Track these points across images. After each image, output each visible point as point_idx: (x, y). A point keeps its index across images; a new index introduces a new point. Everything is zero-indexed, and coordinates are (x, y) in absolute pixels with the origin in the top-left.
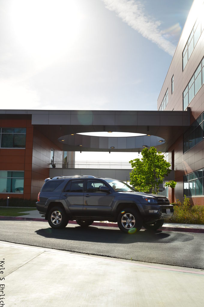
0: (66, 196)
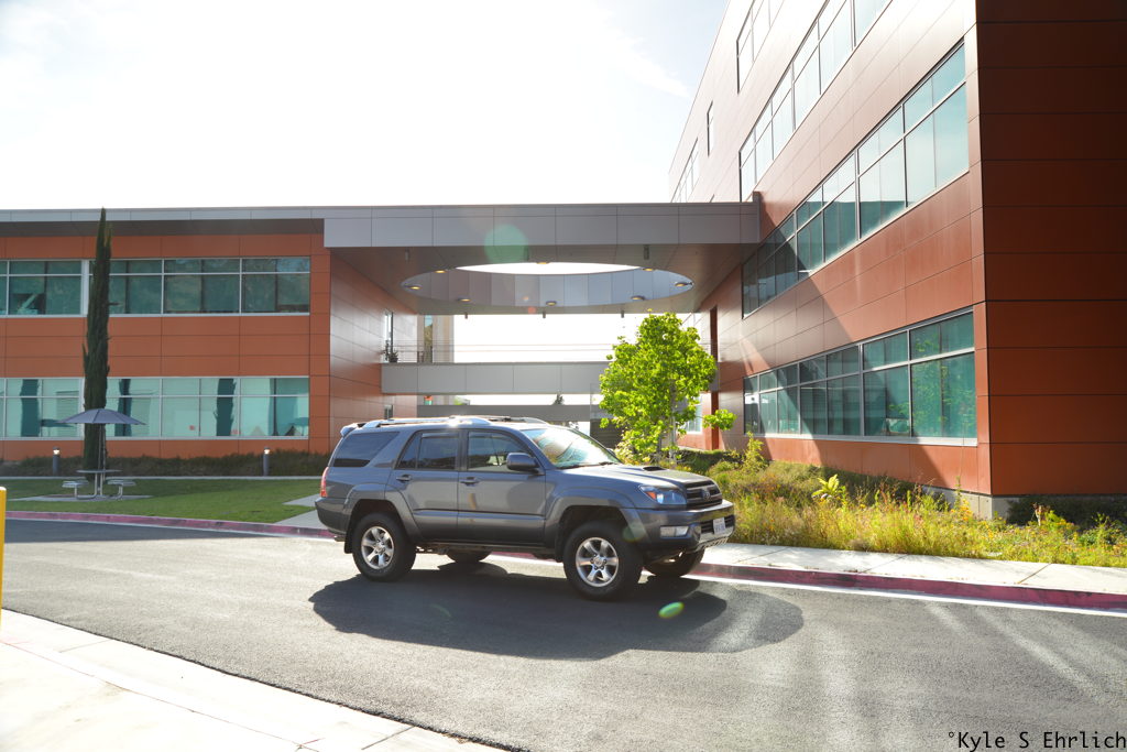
0: (404, 482)
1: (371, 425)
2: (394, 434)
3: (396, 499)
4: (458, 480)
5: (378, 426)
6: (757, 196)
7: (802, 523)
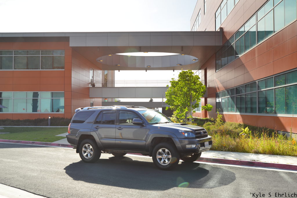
0: (97, 128)
1: (85, 108)
2: (93, 112)
3: (94, 134)
4: (116, 128)
5: (88, 109)
6: (221, 29)
7: (236, 144)
